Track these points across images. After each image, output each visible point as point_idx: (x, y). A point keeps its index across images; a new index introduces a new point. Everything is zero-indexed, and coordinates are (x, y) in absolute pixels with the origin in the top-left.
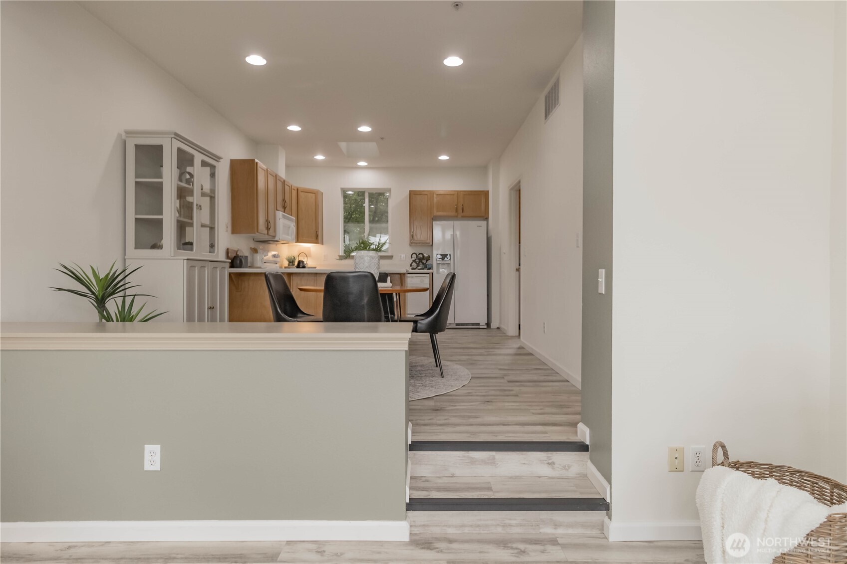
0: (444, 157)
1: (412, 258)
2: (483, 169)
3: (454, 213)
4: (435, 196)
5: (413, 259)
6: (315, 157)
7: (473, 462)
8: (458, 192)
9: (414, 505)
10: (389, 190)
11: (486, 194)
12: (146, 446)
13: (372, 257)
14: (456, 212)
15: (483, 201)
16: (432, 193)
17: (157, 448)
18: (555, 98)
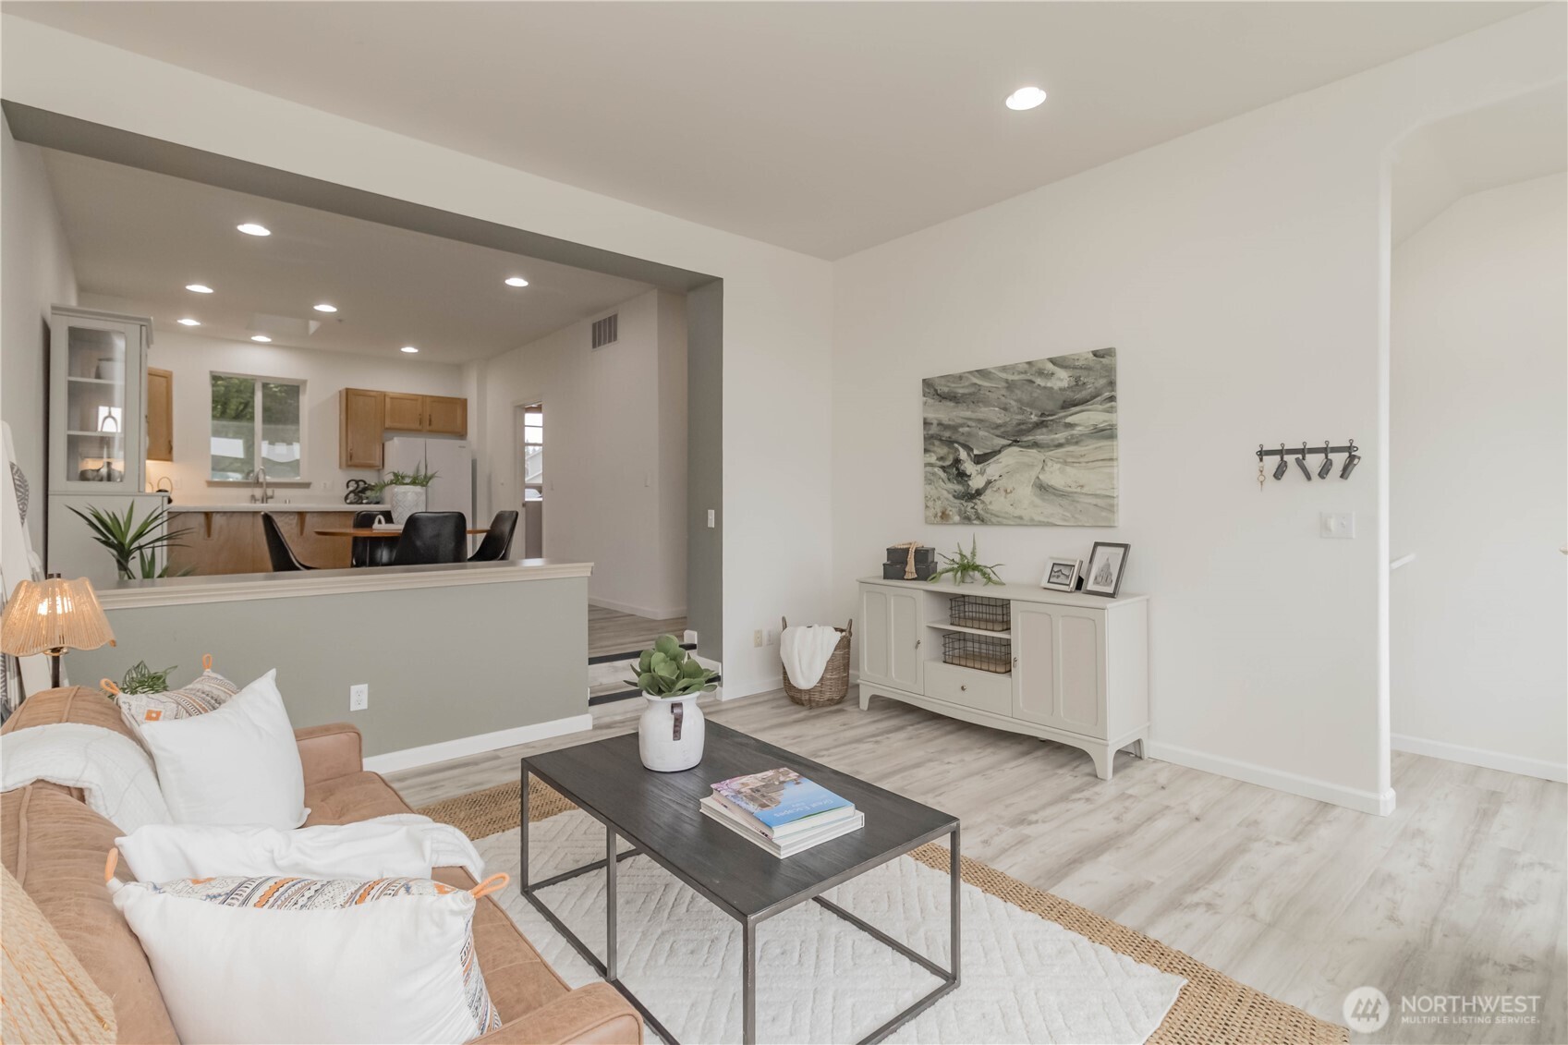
0: (409, 350)
1: (348, 487)
2: (457, 369)
3: (417, 426)
4: (388, 400)
5: (351, 489)
6: (179, 321)
7: (616, 670)
8: (424, 397)
9: (593, 702)
10: (304, 382)
11: (464, 403)
12: (352, 687)
13: (417, 494)
14: (420, 424)
15: (459, 412)
16: (384, 395)
17: (364, 687)
18: (610, 332)
